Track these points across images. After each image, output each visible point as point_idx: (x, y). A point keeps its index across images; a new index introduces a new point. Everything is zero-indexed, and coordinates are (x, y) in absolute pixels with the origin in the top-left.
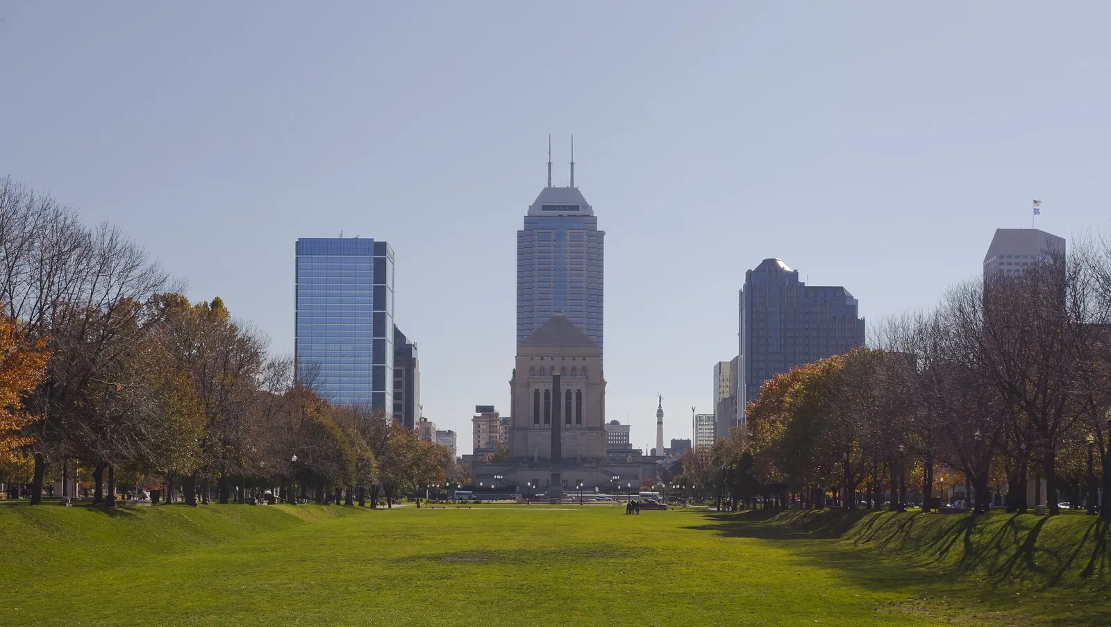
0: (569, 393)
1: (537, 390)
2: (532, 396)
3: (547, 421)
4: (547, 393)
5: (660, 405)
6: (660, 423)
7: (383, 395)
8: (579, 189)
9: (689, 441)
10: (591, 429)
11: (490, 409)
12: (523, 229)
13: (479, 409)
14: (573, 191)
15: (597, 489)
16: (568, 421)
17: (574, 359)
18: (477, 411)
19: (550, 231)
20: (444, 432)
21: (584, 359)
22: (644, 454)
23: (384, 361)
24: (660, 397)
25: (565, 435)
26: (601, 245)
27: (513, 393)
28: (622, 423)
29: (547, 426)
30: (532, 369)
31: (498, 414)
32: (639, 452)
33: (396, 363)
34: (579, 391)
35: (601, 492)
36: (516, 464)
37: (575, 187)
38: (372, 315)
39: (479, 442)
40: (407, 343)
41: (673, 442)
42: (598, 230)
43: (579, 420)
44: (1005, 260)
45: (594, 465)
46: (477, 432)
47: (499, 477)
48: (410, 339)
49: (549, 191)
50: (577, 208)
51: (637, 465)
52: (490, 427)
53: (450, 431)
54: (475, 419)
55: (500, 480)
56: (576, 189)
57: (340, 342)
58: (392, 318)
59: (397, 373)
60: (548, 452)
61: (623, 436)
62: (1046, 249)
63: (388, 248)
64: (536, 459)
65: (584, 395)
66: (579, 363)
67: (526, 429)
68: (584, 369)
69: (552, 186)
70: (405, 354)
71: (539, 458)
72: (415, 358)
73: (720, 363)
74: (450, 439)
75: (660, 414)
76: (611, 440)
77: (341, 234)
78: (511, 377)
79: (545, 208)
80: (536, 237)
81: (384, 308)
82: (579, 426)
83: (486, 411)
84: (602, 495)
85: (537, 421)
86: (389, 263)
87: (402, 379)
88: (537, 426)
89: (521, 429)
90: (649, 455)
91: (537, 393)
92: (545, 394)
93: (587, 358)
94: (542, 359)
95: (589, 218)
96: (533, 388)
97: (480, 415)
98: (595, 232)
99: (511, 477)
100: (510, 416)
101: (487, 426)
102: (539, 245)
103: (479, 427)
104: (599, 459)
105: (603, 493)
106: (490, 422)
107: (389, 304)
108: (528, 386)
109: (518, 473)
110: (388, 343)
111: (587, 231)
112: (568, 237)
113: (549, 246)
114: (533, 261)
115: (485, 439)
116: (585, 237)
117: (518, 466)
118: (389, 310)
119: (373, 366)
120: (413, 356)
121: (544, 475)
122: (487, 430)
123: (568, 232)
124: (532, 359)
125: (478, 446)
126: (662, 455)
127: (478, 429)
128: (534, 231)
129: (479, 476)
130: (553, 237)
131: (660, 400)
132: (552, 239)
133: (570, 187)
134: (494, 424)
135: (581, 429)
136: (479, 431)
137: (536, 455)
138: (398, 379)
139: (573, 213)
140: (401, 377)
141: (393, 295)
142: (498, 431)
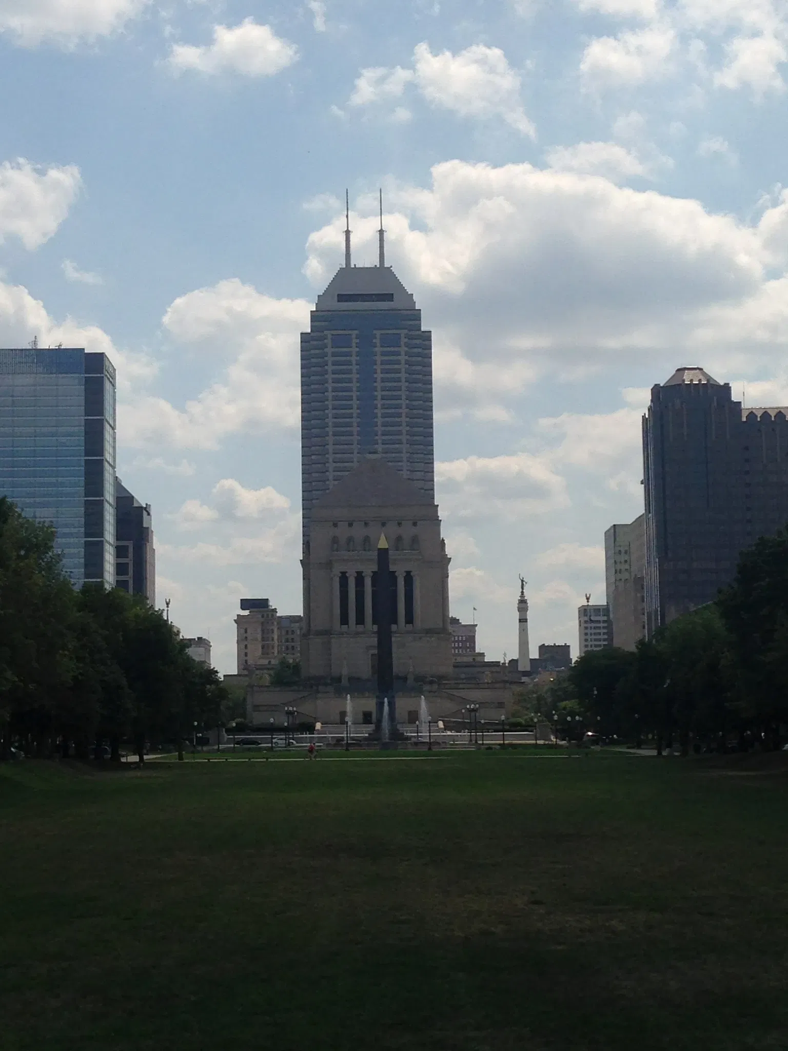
1: (344, 574)
2: (337, 581)
3: (360, 620)
4: (359, 576)
5: (522, 593)
6: (523, 621)
8: (393, 269)
9: (566, 648)
10: (429, 632)
11: (264, 603)
12: (309, 330)
13: (245, 604)
14: (383, 272)
15: (441, 724)
17: (399, 524)
18: (243, 608)
19: (350, 332)
20: (191, 641)
21: (415, 524)
23: (101, 534)
24: (522, 581)
26: (427, 351)
27: (306, 577)
29: (360, 628)
30: (335, 540)
31: (275, 611)
33: (119, 537)
34: (408, 573)
35: (446, 728)
36: (315, 688)
37: (386, 265)
38: (83, 463)
39: (246, 655)
40: (135, 505)
41: (542, 648)
42: (423, 329)
43: (410, 619)
46: (243, 641)
47: (291, 709)
48: (141, 499)
49: (347, 273)
50: (389, 297)
52: (263, 631)
53: (199, 639)
54: (239, 620)
55: (292, 714)
56: (388, 268)
58: (113, 468)
60: (364, 668)
61: (469, 641)
63: (107, 362)
65: (416, 580)
66: (407, 530)
67: (327, 633)
68: (415, 540)
69: (353, 266)
70: (133, 520)
71: (350, 679)
72: (148, 528)
73: (614, 525)
74: (201, 649)
76: (455, 648)
77: (35, 342)
79: (342, 298)
80: (328, 342)
81: (101, 454)
82: (409, 627)
83: (257, 608)
85: (344, 620)
86: (107, 385)
87: (129, 561)
88: (345, 628)
89: (319, 633)
91: (344, 577)
92: (356, 578)
93: (419, 523)
94: (350, 525)
95: (409, 312)
96: (337, 569)
97: (246, 613)
98: (417, 333)
99: (307, 708)
100: (300, 613)
101: (259, 630)
102: (334, 355)
103: (246, 632)
104: (441, 677)
105: (451, 730)
106: (262, 623)
107: (108, 447)
108: (329, 565)
109: (319, 702)
110: (107, 506)
111: (406, 331)
112: (377, 341)
113: (349, 354)
114: (326, 376)
115: (256, 651)
116: (404, 340)
117: (318, 692)
118: (108, 457)
119: (86, 542)
120: (145, 525)
121: (370, 704)
122: (259, 637)
123: (378, 333)
124: (335, 525)
125: (246, 661)
126: (528, 669)
127: (245, 635)
128: (326, 332)
129: (256, 708)
130: (355, 341)
131: (523, 585)
132: (354, 345)
133: (378, 266)
134: (270, 627)
135: (411, 632)
136: (246, 638)
137: (345, 672)
138: (122, 560)
139: (385, 305)
140: (126, 557)
141: (114, 433)
142: (276, 639)
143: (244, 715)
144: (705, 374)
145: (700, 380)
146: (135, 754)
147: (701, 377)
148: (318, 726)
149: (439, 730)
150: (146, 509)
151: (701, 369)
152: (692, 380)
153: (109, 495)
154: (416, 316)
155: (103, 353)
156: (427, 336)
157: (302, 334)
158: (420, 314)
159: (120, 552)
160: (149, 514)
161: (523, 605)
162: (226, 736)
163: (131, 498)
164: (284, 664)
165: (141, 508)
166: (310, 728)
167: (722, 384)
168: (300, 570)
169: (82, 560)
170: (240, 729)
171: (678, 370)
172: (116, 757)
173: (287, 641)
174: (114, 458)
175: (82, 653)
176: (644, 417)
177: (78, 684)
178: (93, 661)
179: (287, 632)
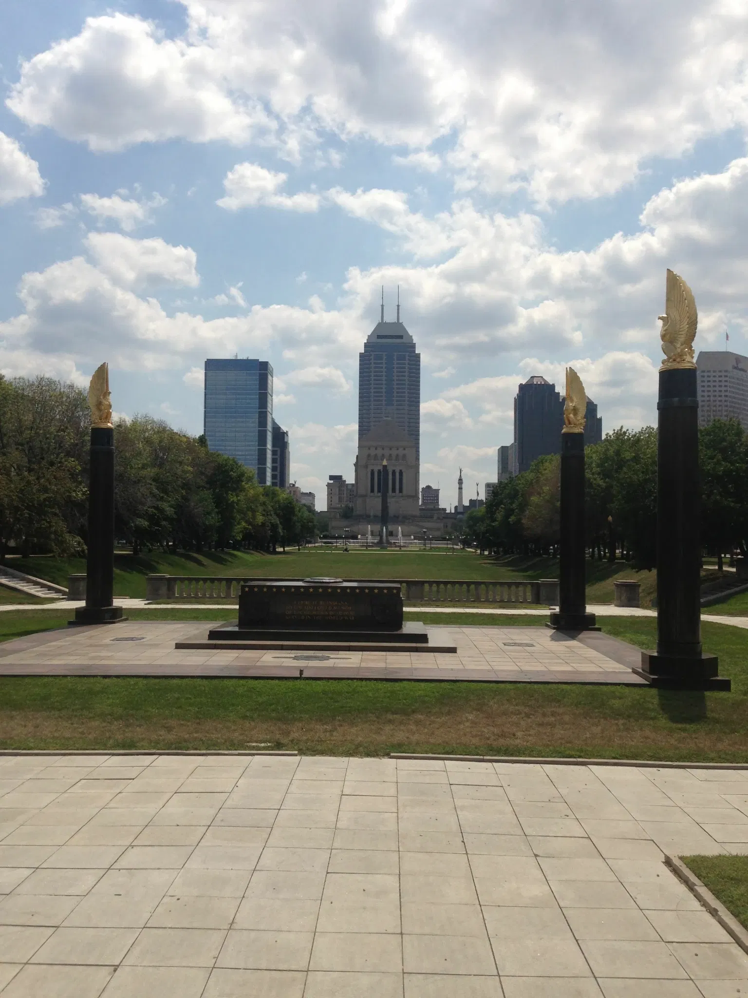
0: (394, 472)
1: (373, 470)
2: (370, 472)
3: (379, 491)
4: (379, 471)
5: (460, 475)
6: (460, 488)
7: (265, 469)
8: (403, 324)
10: (409, 497)
11: (340, 477)
12: (363, 352)
13: (331, 478)
14: (398, 325)
15: (412, 537)
16: (394, 490)
17: (398, 449)
18: (330, 479)
19: (383, 353)
20: (306, 494)
21: (404, 449)
22: (448, 511)
23: (265, 445)
24: (461, 470)
25: (391, 501)
26: (418, 363)
27: (356, 471)
28: (434, 488)
29: (380, 494)
30: (369, 456)
31: (345, 481)
32: (445, 510)
33: (274, 446)
34: (401, 470)
36: (359, 519)
37: (400, 322)
38: (257, 412)
39: (331, 501)
40: (281, 431)
41: (471, 501)
42: (416, 352)
43: (401, 491)
44: (706, 374)
45: (411, 521)
46: (330, 494)
47: (347, 529)
48: (284, 428)
49: (381, 325)
50: (401, 337)
52: (339, 490)
53: (310, 493)
54: (329, 485)
55: (348, 531)
57: (236, 431)
58: (272, 414)
59: (274, 453)
60: (377, 511)
61: (434, 497)
62: (736, 366)
63: (269, 366)
65: (404, 472)
66: (401, 452)
67: (365, 496)
68: (404, 456)
69: (384, 322)
70: (280, 438)
73: (502, 446)
74: (311, 498)
77: (236, 356)
78: (355, 460)
79: (379, 337)
80: (372, 357)
81: (266, 408)
82: (401, 494)
83: (337, 480)
84: (415, 541)
85: (372, 491)
86: (269, 376)
87: (278, 457)
88: (372, 494)
89: (361, 495)
90: (453, 511)
92: (378, 472)
93: (406, 449)
94: (376, 449)
95: (410, 344)
96: (370, 468)
97: (332, 482)
98: (414, 354)
99: (355, 529)
100: (354, 482)
101: (337, 490)
102: (374, 363)
103: (331, 490)
104: (414, 516)
105: (416, 540)
106: (339, 487)
107: (269, 405)
108: (366, 467)
109: (360, 526)
110: (268, 432)
111: (408, 353)
112: (395, 358)
113: (382, 363)
114: (371, 374)
115: (336, 499)
116: (407, 358)
117: (359, 522)
118: (269, 409)
119: (259, 449)
120: (286, 440)
121: (377, 528)
122: (338, 493)
123: (395, 354)
124: (369, 449)
125: (331, 505)
126: (462, 511)
127: (331, 492)
128: (371, 353)
129: (333, 528)
130: (385, 357)
131: (461, 472)
132: (384, 359)
133: (396, 322)
134: (343, 489)
135: (402, 496)
136: (331, 493)
137: (372, 514)
138: (275, 457)
139: (398, 341)
140: (277, 455)
141: (272, 399)
142: (345, 494)
143: (327, 531)
144: (544, 379)
145: (541, 382)
146: (281, 547)
147: (542, 381)
148: (359, 536)
149: (412, 540)
150: (286, 433)
151: (542, 377)
152: (537, 382)
153: (269, 427)
154: (413, 346)
155: (267, 362)
156: (418, 356)
157: (360, 353)
158: (415, 345)
160: (287, 435)
161: (460, 481)
162: (319, 540)
163: (279, 428)
164: (347, 506)
165: (284, 433)
166: (356, 538)
167: (551, 384)
168: (354, 468)
169: (257, 457)
170: (325, 537)
171: (532, 377)
172: (274, 549)
173: (350, 495)
174: (272, 410)
175: (264, 513)
176: (515, 398)
177: (263, 524)
178: (267, 515)
179: (350, 491)
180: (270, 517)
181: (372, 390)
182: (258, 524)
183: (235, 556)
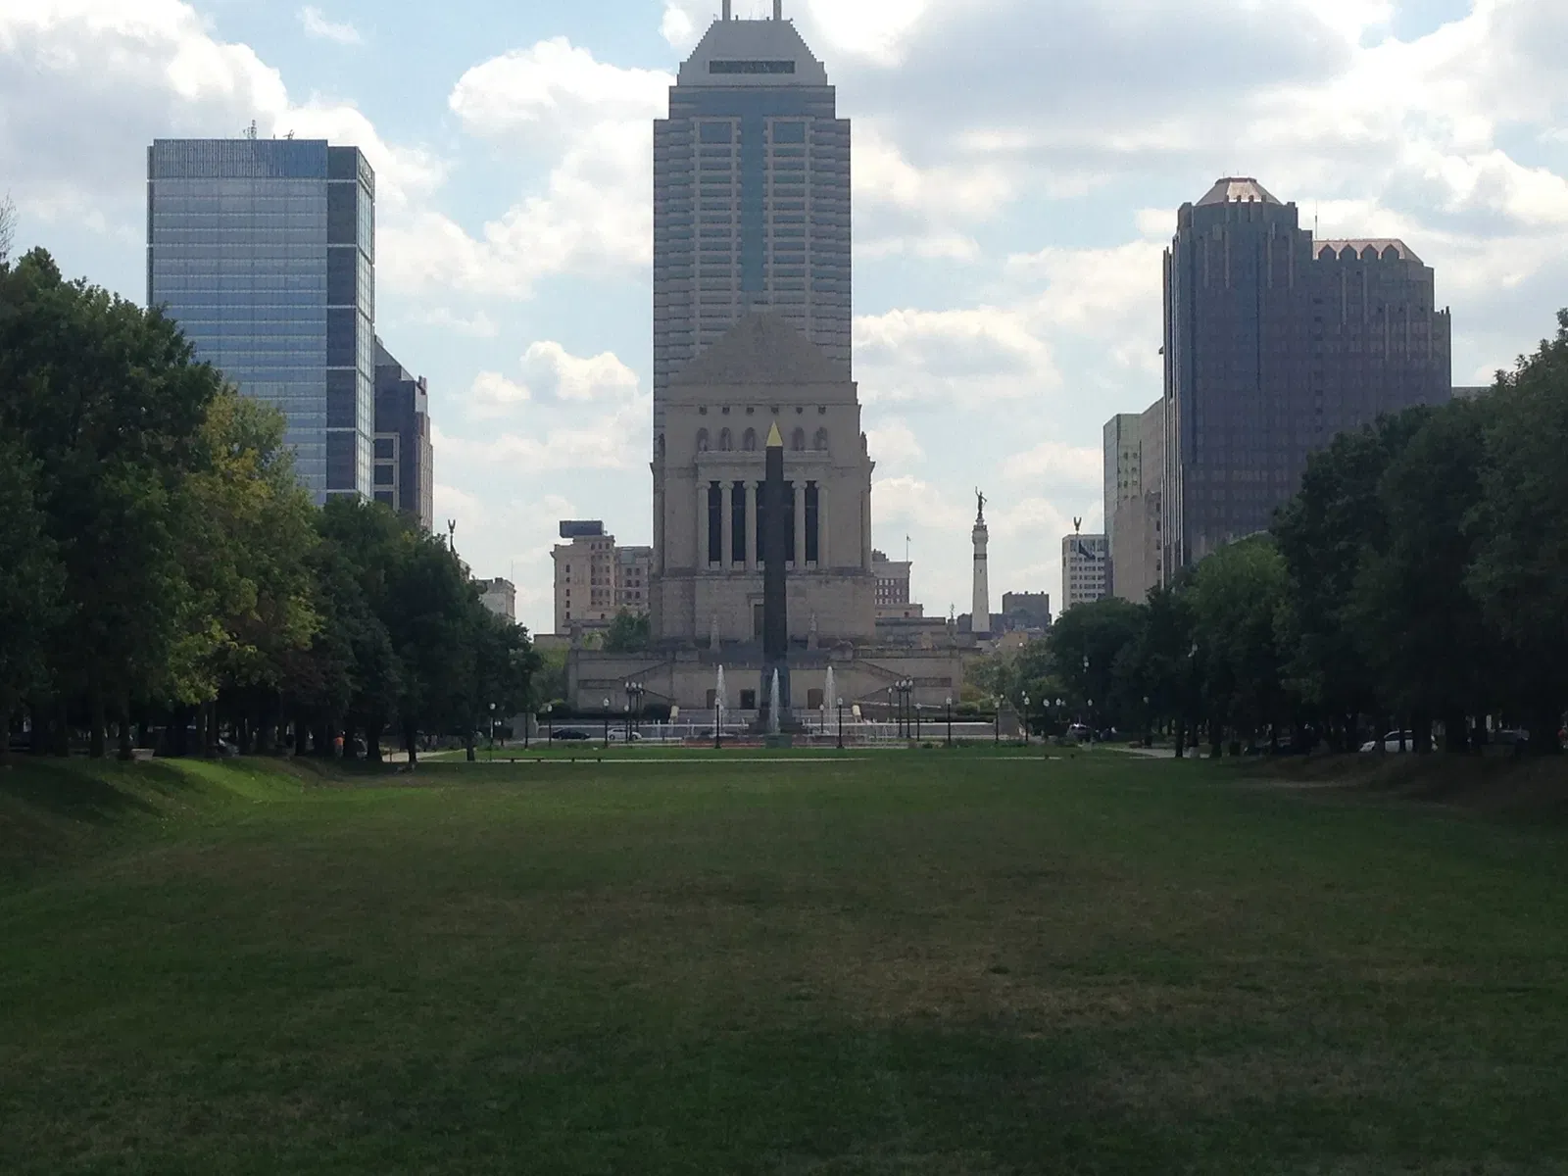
1: (715, 484)
2: (704, 494)
3: (739, 554)
4: (739, 489)
5: (980, 514)
6: (980, 557)
8: (794, 22)
9: (1043, 599)
10: (842, 572)
11: (596, 527)
12: (666, 116)
13: (567, 529)
14: (778, 28)
15: (856, 710)
16: (789, 554)
17: (799, 411)
18: (563, 535)
19: (729, 119)
20: (487, 584)
21: (822, 411)
23: (351, 421)
24: (980, 498)
26: (844, 149)
27: (659, 489)
28: (892, 558)
29: (739, 566)
30: (702, 434)
31: (611, 539)
33: (378, 425)
34: (811, 484)
35: (865, 715)
36: (669, 655)
37: (785, 18)
38: (325, 313)
39: (568, 604)
40: (404, 378)
41: (1008, 599)
42: (837, 116)
43: (812, 553)
45: (849, 655)
46: (563, 583)
47: (634, 685)
48: (413, 370)
49: (723, 30)
50: (788, 67)
51: (947, 653)
52: (593, 569)
53: (499, 580)
54: (558, 553)
56: (787, 22)
58: (371, 322)
60: (744, 625)
61: (896, 586)
63: (362, 162)
64: (715, 646)
65: (824, 495)
66: (810, 420)
67: (690, 572)
68: (821, 434)
69: (733, 18)
70: (400, 400)
71: (723, 642)
72: (422, 414)
73: (1118, 415)
74: (502, 596)
75: (980, 533)
76: (878, 597)
77: (253, 130)
79: (716, 67)
80: (696, 134)
81: (353, 300)
82: (811, 566)
83: (585, 533)
85: (715, 554)
86: (362, 197)
87: (393, 462)
88: (715, 565)
89: (677, 573)
91: (715, 490)
92: (734, 492)
93: (828, 409)
94: (726, 411)
95: (817, 90)
96: (705, 477)
97: (568, 542)
98: (832, 121)
99: (657, 686)
100: (649, 543)
101: (587, 568)
102: (703, 153)
103: (567, 570)
104: (857, 640)
105: (871, 719)
106: (593, 560)
107: (363, 291)
108: (693, 471)
109: (676, 676)
110: (361, 380)
111: (810, 119)
112: (769, 133)
113: (726, 153)
114: (692, 187)
115: (581, 598)
116: (809, 133)
117: (674, 661)
118: (363, 305)
120: (418, 410)
121: (752, 679)
122: (588, 580)
123: (770, 121)
125: (569, 615)
126: (986, 628)
127: (566, 575)
128: (692, 119)
129: (583, 683)
130: (735, 134)
131: (980, 503)
132: (734, 139)
133: (771, 18)
134: (604, 564)
135: (815, 573)
136: (568, 580)
137: (715, 632)
138: (382, 462)
139: (782, 78)
140: (392, 456)
141: (372, 269)
142: (612, 581)
143: (564, 695)
144: (1259, 189)
145: (1252, 198)
146: (402, 750)
147: (1253, 193)
148: (675, 711)
149: (854, 719)
150: (420, 385)
151: (1254, 181)
152: (1238, 198)
153: (364, 364)
154: (829, 95)
155: (355, 148)
156: (845, 126)
157: (655, 121)
158: (835, 93)
159: (380, 449)
160: (424, 392)
161: (979, 534)
162: (538, 726)
163: (398, 368)
165: (411, 384)
166: (663, 715)
167: (1284, 203)
169: (323, 461)
170: (560, 714)
171: (1219, 182)
172: (376, 754)
173: (629, 584)
174: (372, 307)
175: (324, 600)
176: (1166, 253)
177: (320, 646)
178: (340, 612)
179: (629, 571)
180: (355, 623)
181: (698, 241)
182: (295, 646)
183: (180, 779)
